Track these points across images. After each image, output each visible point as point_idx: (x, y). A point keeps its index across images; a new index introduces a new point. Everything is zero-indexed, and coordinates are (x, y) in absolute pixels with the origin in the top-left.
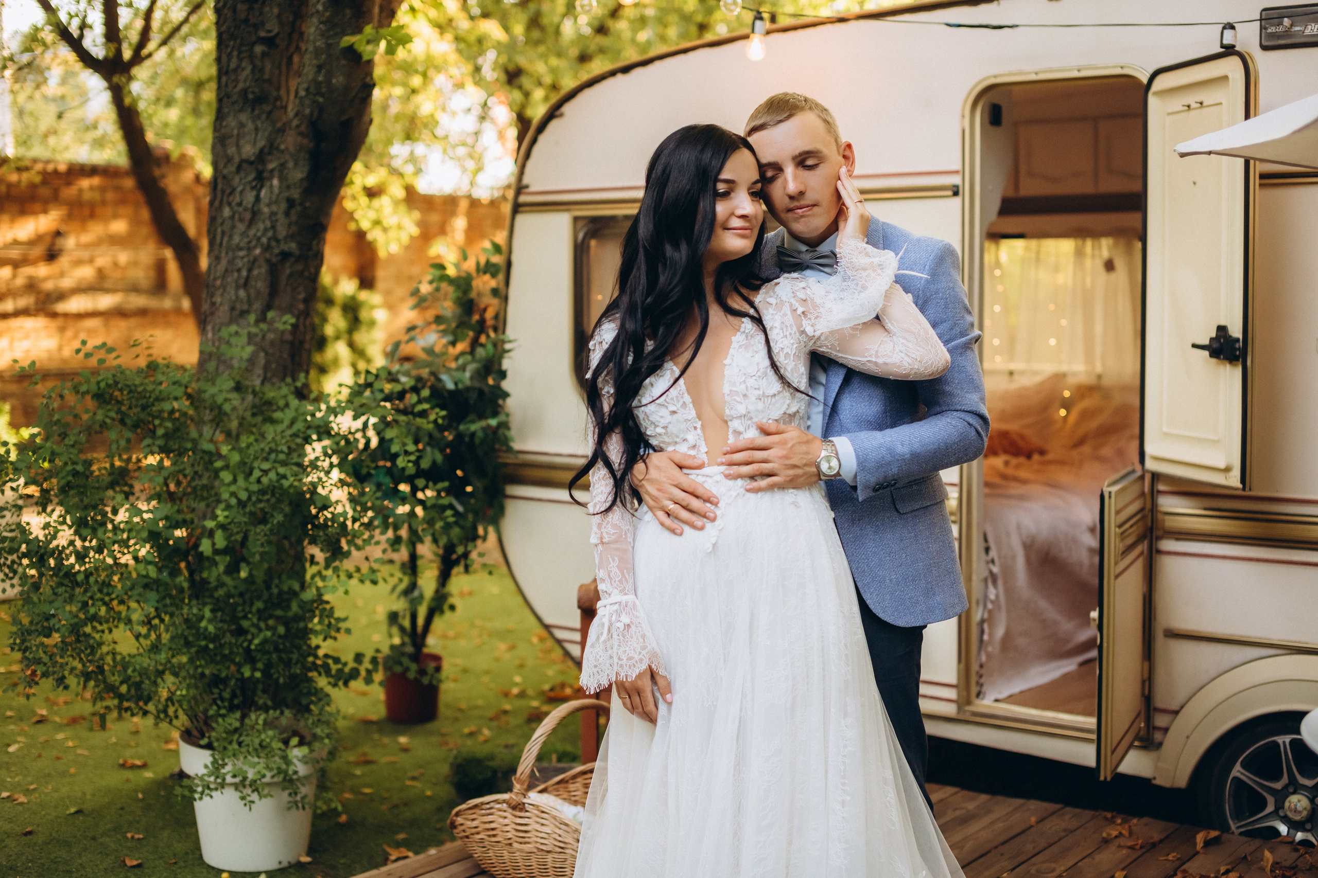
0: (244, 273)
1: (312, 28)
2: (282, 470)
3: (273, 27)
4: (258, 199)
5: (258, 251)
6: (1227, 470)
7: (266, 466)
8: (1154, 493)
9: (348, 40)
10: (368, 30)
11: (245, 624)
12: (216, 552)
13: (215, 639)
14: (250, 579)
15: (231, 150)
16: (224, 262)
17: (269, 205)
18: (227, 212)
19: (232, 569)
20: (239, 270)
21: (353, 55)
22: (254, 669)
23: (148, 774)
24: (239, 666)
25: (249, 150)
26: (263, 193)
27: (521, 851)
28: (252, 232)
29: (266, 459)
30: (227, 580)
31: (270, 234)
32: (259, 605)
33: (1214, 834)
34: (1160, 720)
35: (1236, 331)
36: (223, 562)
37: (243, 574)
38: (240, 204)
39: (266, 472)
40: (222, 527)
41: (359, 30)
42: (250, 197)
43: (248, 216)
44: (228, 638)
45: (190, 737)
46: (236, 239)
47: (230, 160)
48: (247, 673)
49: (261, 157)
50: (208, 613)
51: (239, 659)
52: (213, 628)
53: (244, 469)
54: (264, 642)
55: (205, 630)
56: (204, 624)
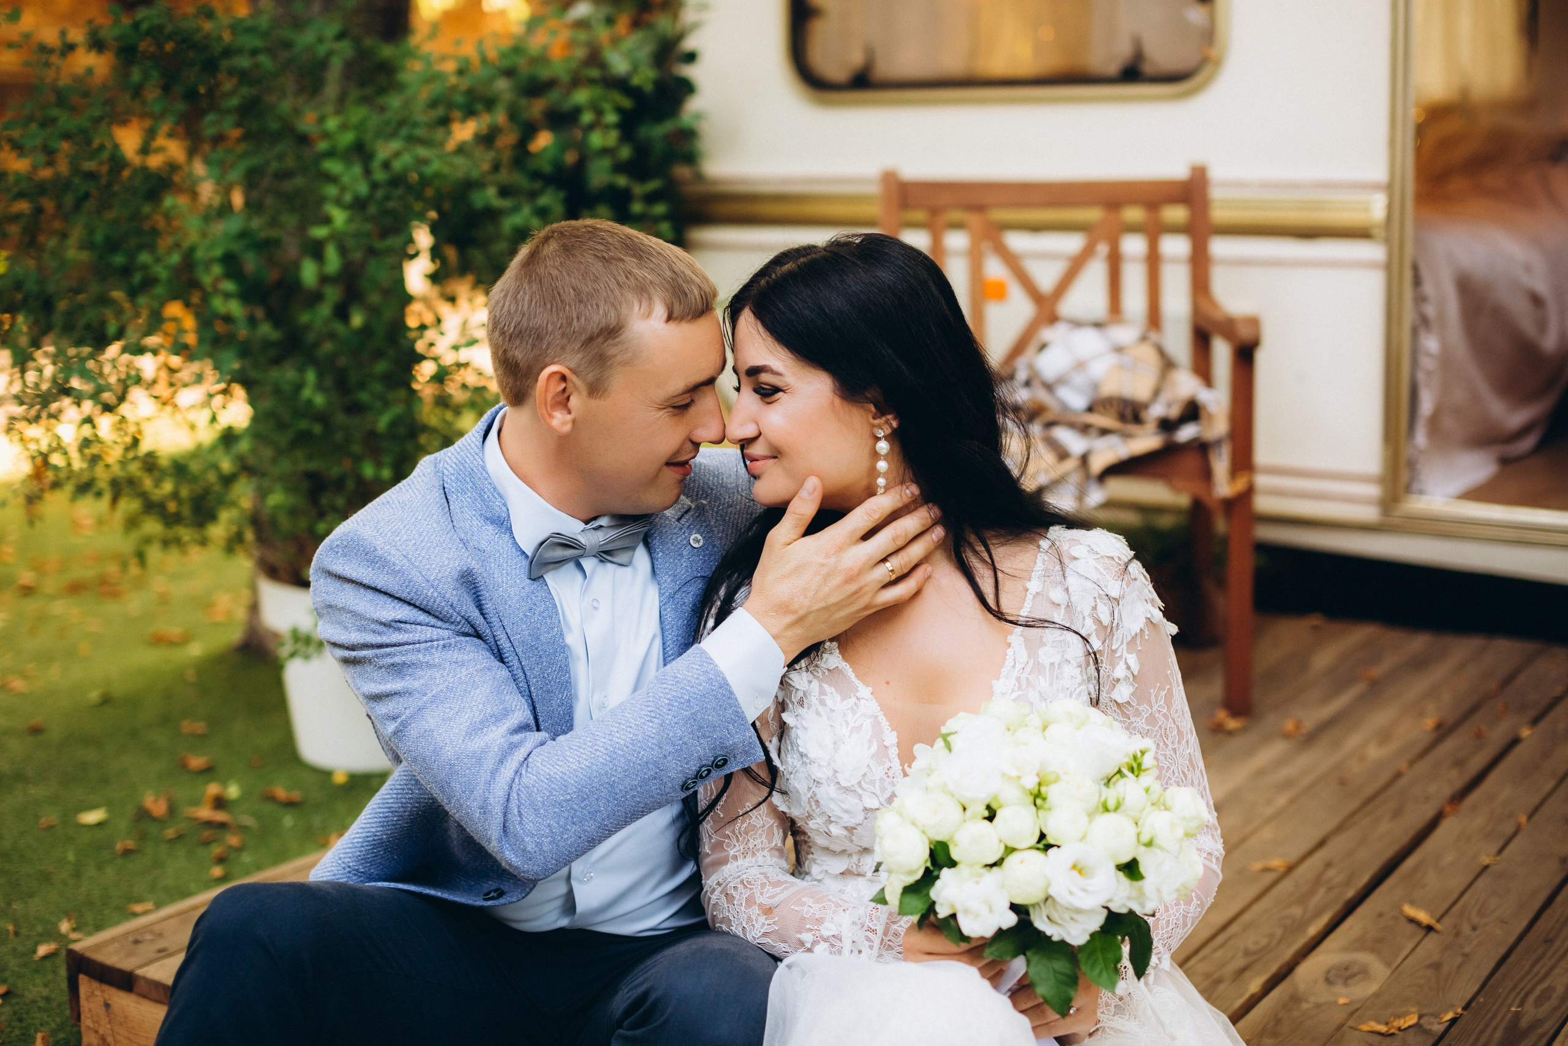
11: (364, 397)
12: (324, 279)
13: (323, 418)
14: (366, 331)
19: (342, 313)
22: (379, 465)
23: (196, 650)
24: (357, 459)
30: (335, 327)
32: (381, 367)
37: (357, 320)
40: (339, 239)
44: (340, 418)
50: (311, 376)
51: (356, 448)
52: (319, 400)
53: (361, 152)
54: (394, 424)
55: (309, 402)
56: (307, 393)
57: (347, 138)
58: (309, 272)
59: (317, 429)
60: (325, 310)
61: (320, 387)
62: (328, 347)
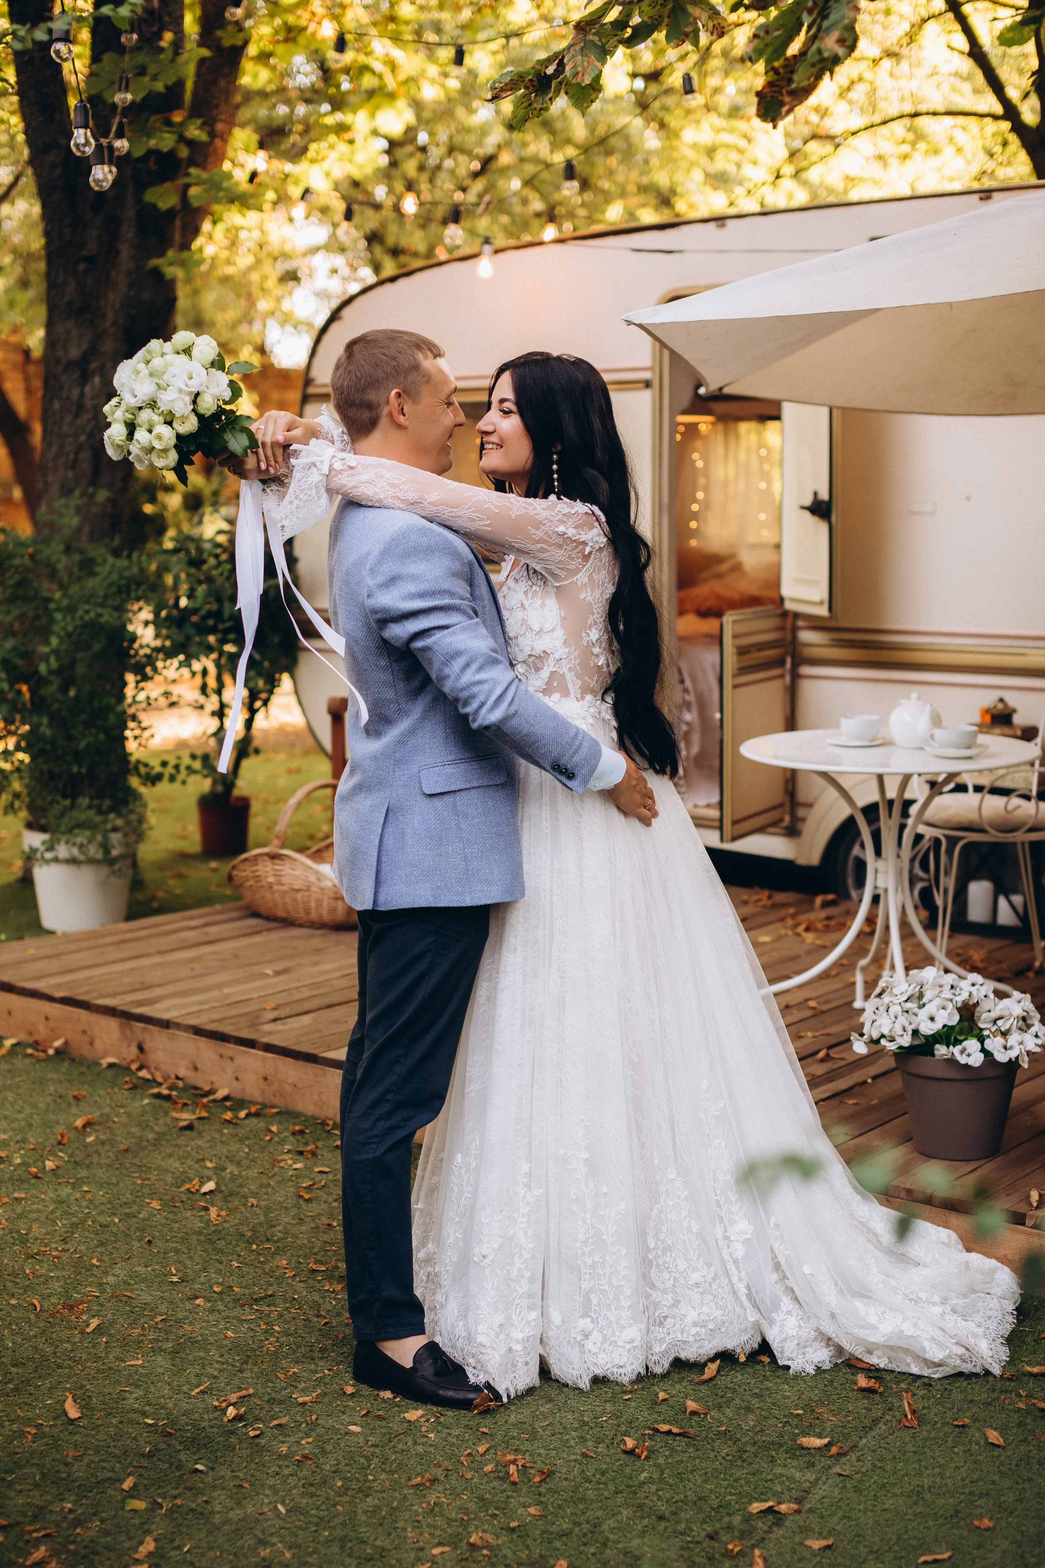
0: (72, 457)
1: (125, 252)
2: (99, 610)
3: (92, 247)
4: (82, 395)
5: (83, 438)
6: (821, 603)
7: (87, 607)
8: (795, 630)
9: (154, 262)
10: (171, 253)
11: (74, 732)
12: (51, 672)
14: (77, 698)
15: (60, 353)
16: (54, 449)
17: (92, 398)
18: (57, 405)
19: (64, 689)
20: (68, 454)
21: (157, 274)
22: (80, 766)
24: (69, 764)
25: (74, 353)
26: (88, 389)
27: (279, 891)
28: (78, 422)
29: (88, 602)
30: (60, 696)
31: (93, 423)
32: (84, 717)
33: (830, 897)
34: (801, 812)
35: (824, 495)
36: (56, 681)
37: (72, 693)
38: (68, 398)
39: (87, 612)
40: (55, 652)
41: (162, 254)
42: (76, 393)
43: (74, 408)
44: (61, 741)
45: (30, 826)
46: (65, 428)
47: (58, 361)
48: (75, 769)
49: (85, 359)
50: (45, 720)
51: (69, 758)
52: (48, 732)
53: (71, 610)
54: (88, 746)
55: (44, 733)
56: (42, 729)
57: (65, 602)
58: (43, 668)
59: (48, 747)
60: (54, 687)
61: (50, 725)
62: (56, 706)
